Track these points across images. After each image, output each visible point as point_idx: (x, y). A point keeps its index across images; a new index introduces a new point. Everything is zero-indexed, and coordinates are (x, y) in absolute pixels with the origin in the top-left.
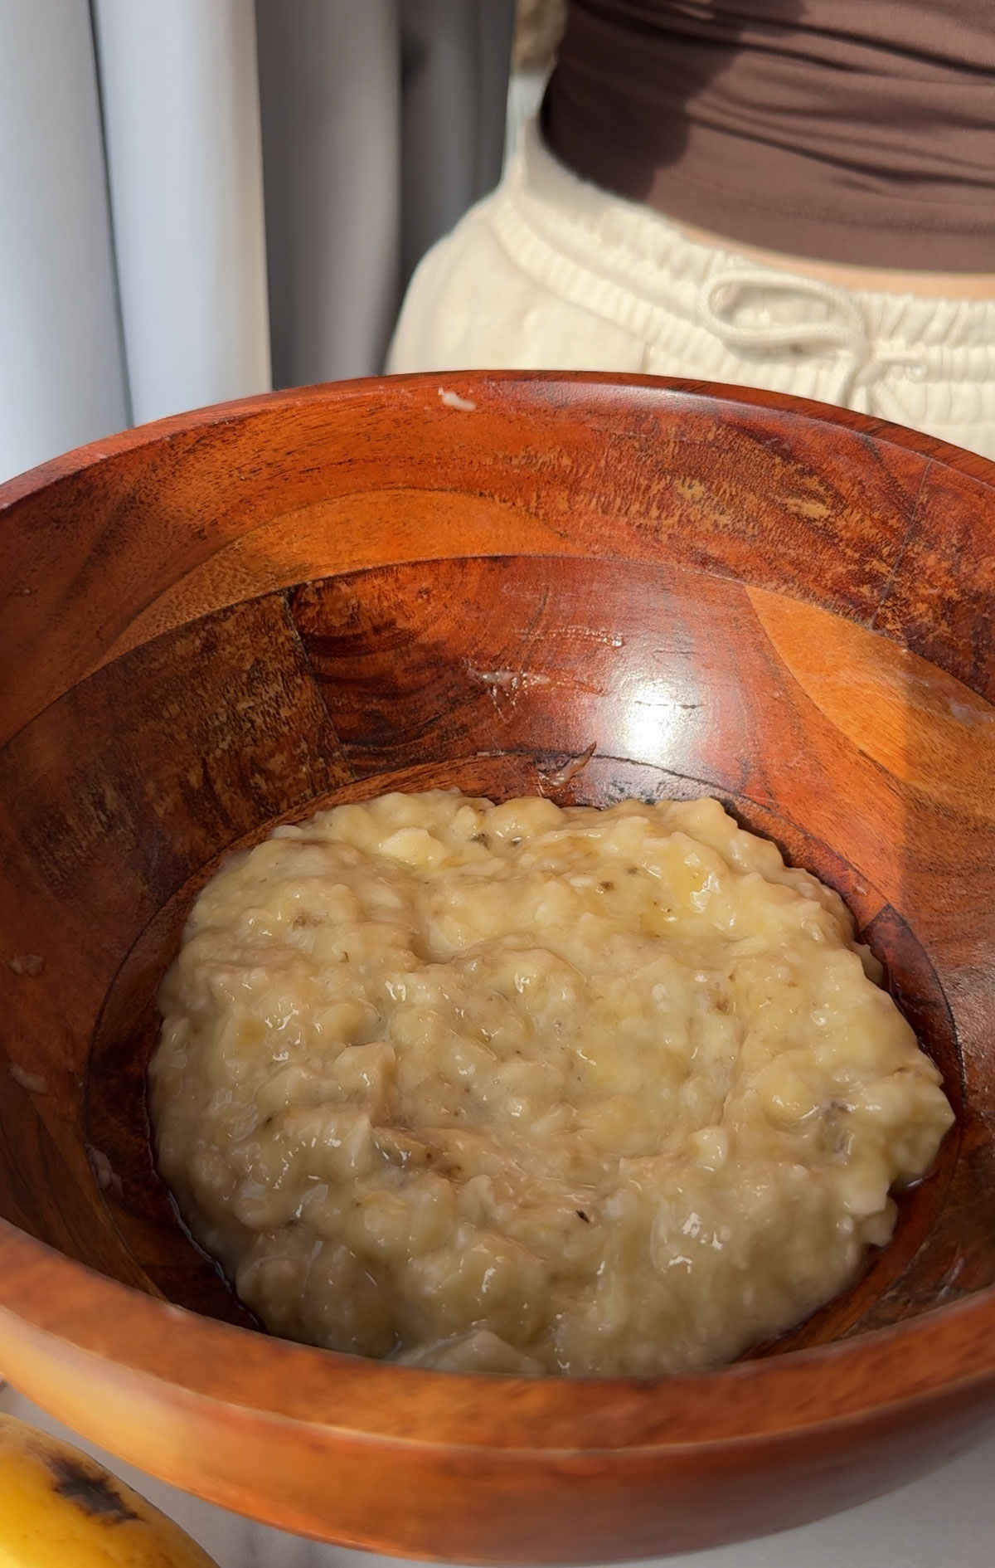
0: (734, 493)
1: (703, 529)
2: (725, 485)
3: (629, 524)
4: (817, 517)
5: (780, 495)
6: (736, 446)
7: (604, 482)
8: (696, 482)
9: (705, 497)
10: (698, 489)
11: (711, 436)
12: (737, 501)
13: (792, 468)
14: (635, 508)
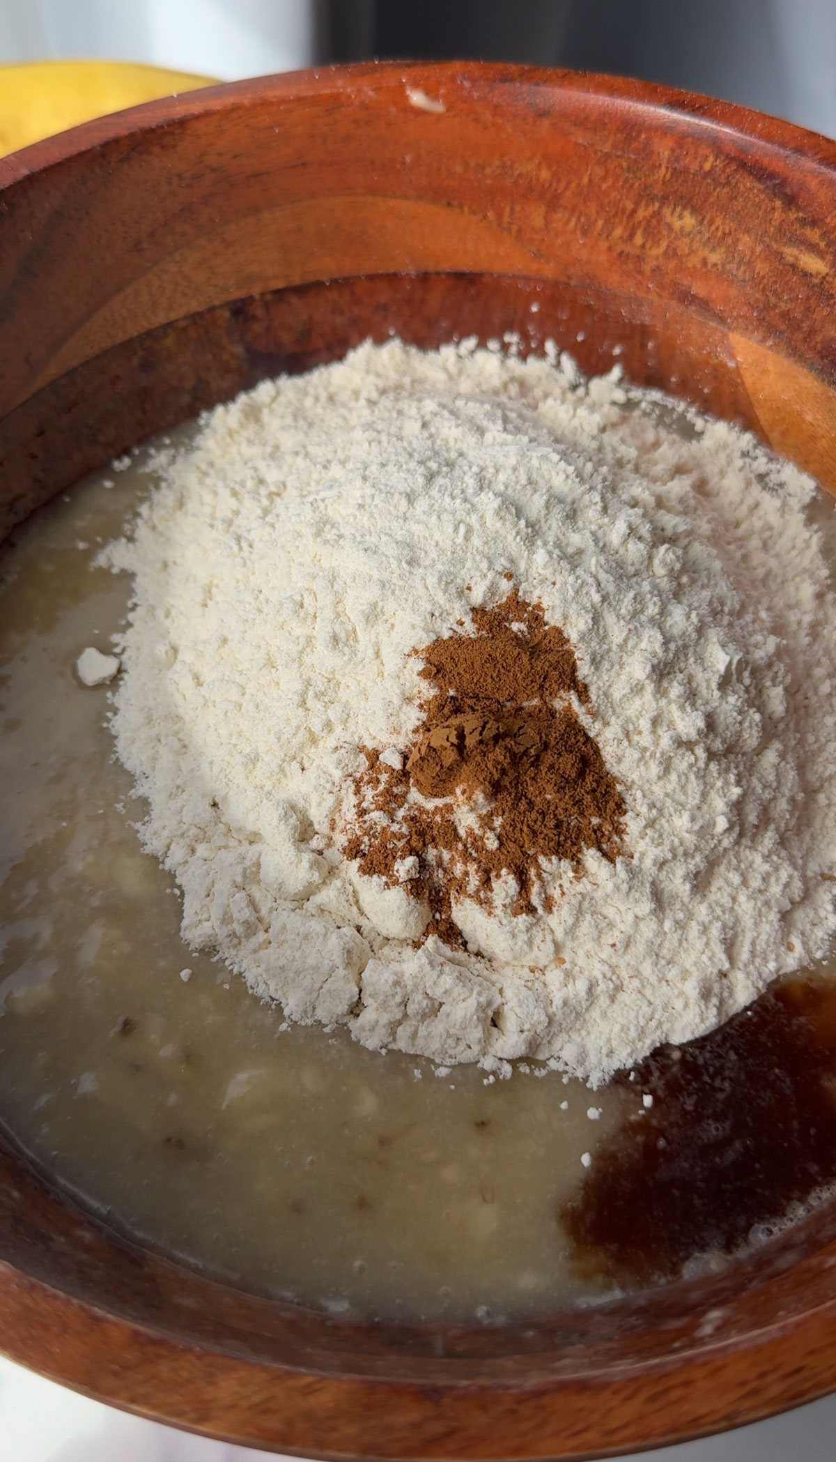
0: (727, 231)
1: (690, 265)
2: (718, 222)
3: (610, 249)
4: (814, 273)
5: (776, 241)
6: (733, 181)
7: (585, 202)
8: (687, 213)
9: (695, 231)
10: (689, 221)
11: (707, 166)
12: (730, 241)
13: (793, 215)
14: (618, 232)
